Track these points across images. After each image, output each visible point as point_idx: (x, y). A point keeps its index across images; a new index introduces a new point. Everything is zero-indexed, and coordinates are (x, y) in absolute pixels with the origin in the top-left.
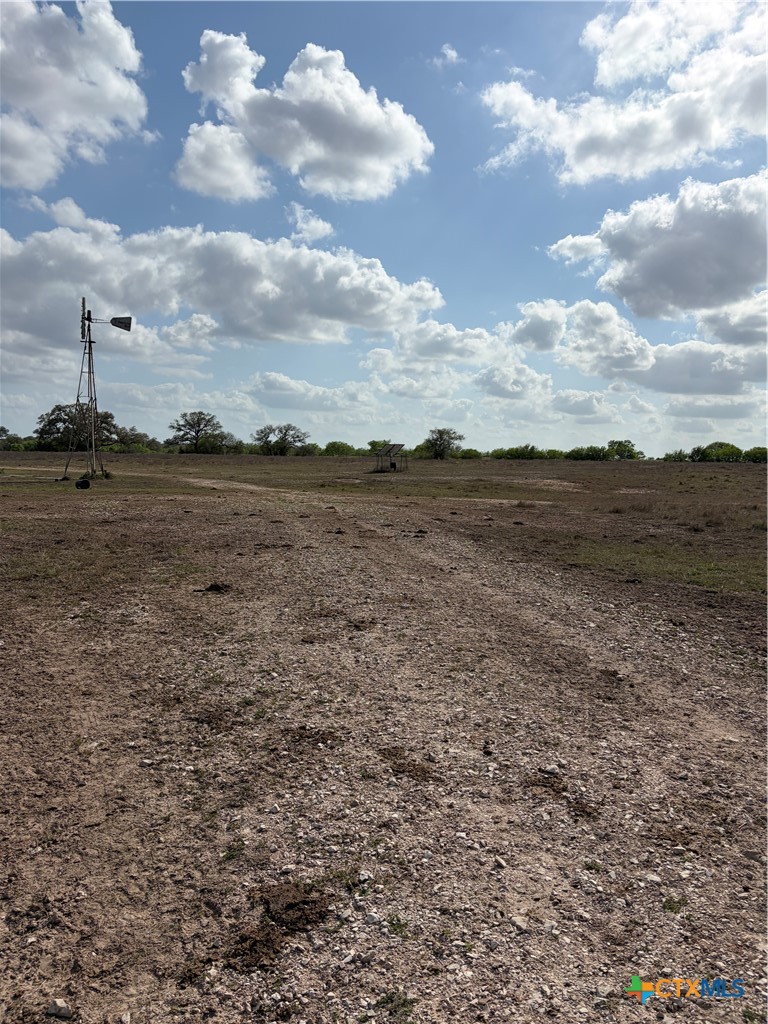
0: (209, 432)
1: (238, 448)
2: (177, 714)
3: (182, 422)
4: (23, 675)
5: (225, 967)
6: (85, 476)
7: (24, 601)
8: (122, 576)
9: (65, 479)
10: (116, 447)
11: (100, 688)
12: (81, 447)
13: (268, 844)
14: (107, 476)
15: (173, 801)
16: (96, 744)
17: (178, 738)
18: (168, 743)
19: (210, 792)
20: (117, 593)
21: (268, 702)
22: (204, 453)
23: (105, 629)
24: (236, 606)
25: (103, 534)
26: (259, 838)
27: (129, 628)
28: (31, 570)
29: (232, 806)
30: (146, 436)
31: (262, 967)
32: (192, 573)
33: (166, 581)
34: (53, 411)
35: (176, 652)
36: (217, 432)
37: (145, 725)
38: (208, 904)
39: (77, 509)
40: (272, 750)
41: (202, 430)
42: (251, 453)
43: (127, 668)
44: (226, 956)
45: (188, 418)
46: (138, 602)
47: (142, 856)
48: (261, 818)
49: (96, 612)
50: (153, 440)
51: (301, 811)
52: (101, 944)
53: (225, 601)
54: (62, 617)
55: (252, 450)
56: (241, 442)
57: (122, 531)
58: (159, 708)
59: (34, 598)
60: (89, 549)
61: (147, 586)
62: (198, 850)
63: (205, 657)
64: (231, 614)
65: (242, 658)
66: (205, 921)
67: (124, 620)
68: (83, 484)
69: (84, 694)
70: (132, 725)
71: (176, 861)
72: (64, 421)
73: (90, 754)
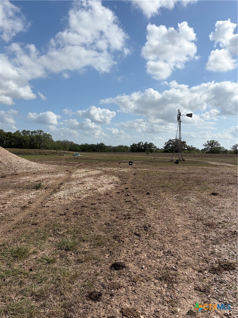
0: (216, 146)
1: (226, 152)
2: (201, 223)
3: (207, 144)
4: (164, 209)
5: (209, 272)
6: (177, 160)
7: (163, 192)
8: (187, 188)
9: (172, 161)
10: (186, 152)
11: (181, 214)
12: (176, 152)
13: (222, 253)
14: (184, 160)
15: (199, 241)
16: (180, 226)
17: (200, 228)
18: (198, 228)
19: (208, 240)
20: (186, 193)
21: (226, 224)
22: (214, 153)
23: (183, 201)
24: (219, 199)
25: (182, 177)
26: (219, 252)
27: (189, 202)
28: (164, 185)
29: (213, 244)
30: (196, 148)
31: (217, 274)
32: (207, 189)
33: (199, 191)
34: (169, 141)
35: (201, 209)
36: (219, 146)
37: (192, 224)
38: (206, 260)
39: (175, 170)
40: (226, 235)
41: (213, 146)
42: (230, 153)
43: (188, 211)
44: (209, 270)
45: (209, 142)
46: (191, 195)
47: (191, 249)
48: (220, 248)
49: (180, 197)
50: (198, 149)
51: (231, 249)
52: (182, 261)
53: (217, 198)
54: (172, 197)
55: (231, 152)
56: (227, 150)
57: (187, 176)
58: (196, 221)
59: (165, 191)
60: (179, 181)
61: (194, 192)
62: (204, 251)
63: (209, 211)
64: (217, 201)
65: (220, 213)
66: (205, 263)
67: (188, 200)
68: (177, 162)
69: (178, 215)
70: (189, 223)
71: (199, 251)
72: (172, 144)
73: (179, 227)
